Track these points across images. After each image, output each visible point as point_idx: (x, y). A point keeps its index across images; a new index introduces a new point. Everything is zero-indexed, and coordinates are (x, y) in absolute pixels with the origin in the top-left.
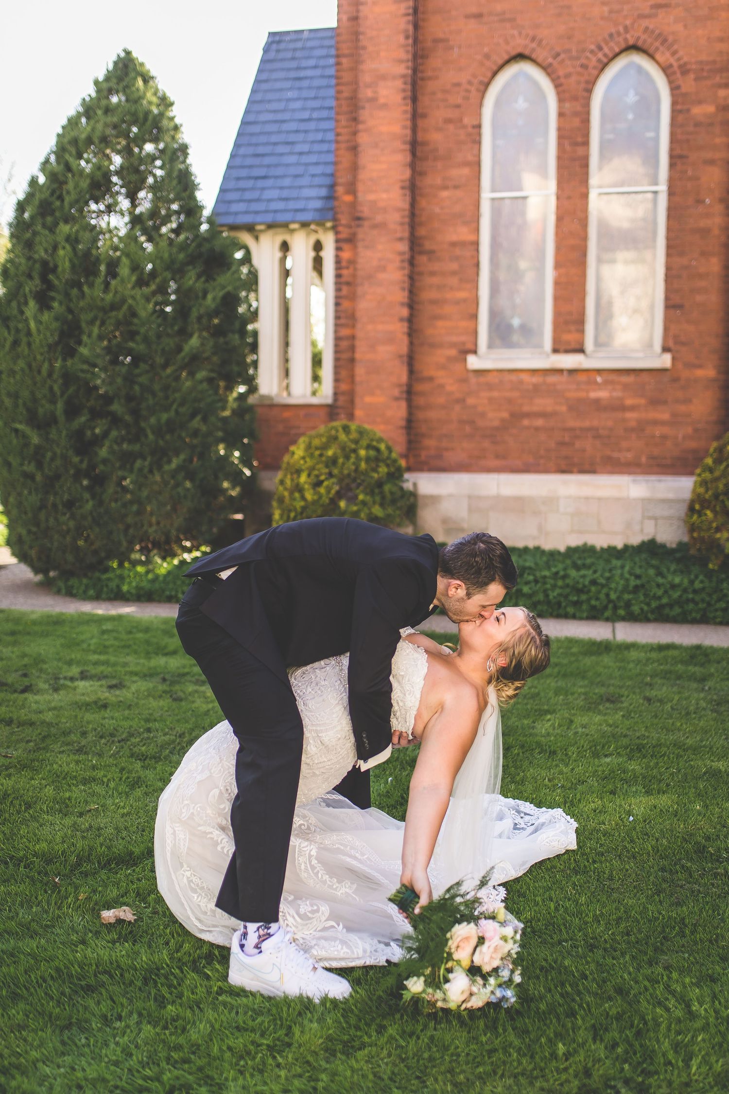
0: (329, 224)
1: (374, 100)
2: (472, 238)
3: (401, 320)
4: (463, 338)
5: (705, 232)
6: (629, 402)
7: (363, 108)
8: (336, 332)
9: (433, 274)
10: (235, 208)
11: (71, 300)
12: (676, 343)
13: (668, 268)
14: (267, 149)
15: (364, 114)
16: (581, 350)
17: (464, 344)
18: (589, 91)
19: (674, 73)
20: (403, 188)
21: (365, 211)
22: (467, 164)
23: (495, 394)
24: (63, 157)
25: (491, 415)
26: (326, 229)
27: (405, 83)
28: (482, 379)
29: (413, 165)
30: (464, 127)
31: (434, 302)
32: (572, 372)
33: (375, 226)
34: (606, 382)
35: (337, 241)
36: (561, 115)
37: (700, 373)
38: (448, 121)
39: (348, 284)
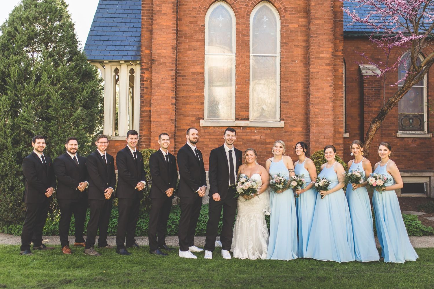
0: (138, 62)
1: (160, 11)
2: (201, 71)
3: (172, 104)
4: (198, 113)
5: (296, 73)
6: (268, 141)
7: (156, 14)
8: (141, 109)
9: (185, 85)
10: (93, 53)
11: (17, 90)
12: (286, 117)
13: (281, 87)
14: (109, 29)
15: (156, 17)
16: (248, 119)
17: (198, 115)
18: (249, 15)
19: (282, 11)
20: (172, 48)
21: (155, 57)
22: (199, 40)
23: (212, 137)
24: (13, 24)
25: (210, 146)
26: (136, 64)
27: (174, 6)
28: (206, 131)
29: (176, 39)
30: (198, 25)
31: (185, 97)
32: (244, 127)
33: (160, 64)
34: (258, 132)
35: (141, 69)
36: (237, 23)
37: (296, 129)
38: (192, 23)
39: (147, 88)
